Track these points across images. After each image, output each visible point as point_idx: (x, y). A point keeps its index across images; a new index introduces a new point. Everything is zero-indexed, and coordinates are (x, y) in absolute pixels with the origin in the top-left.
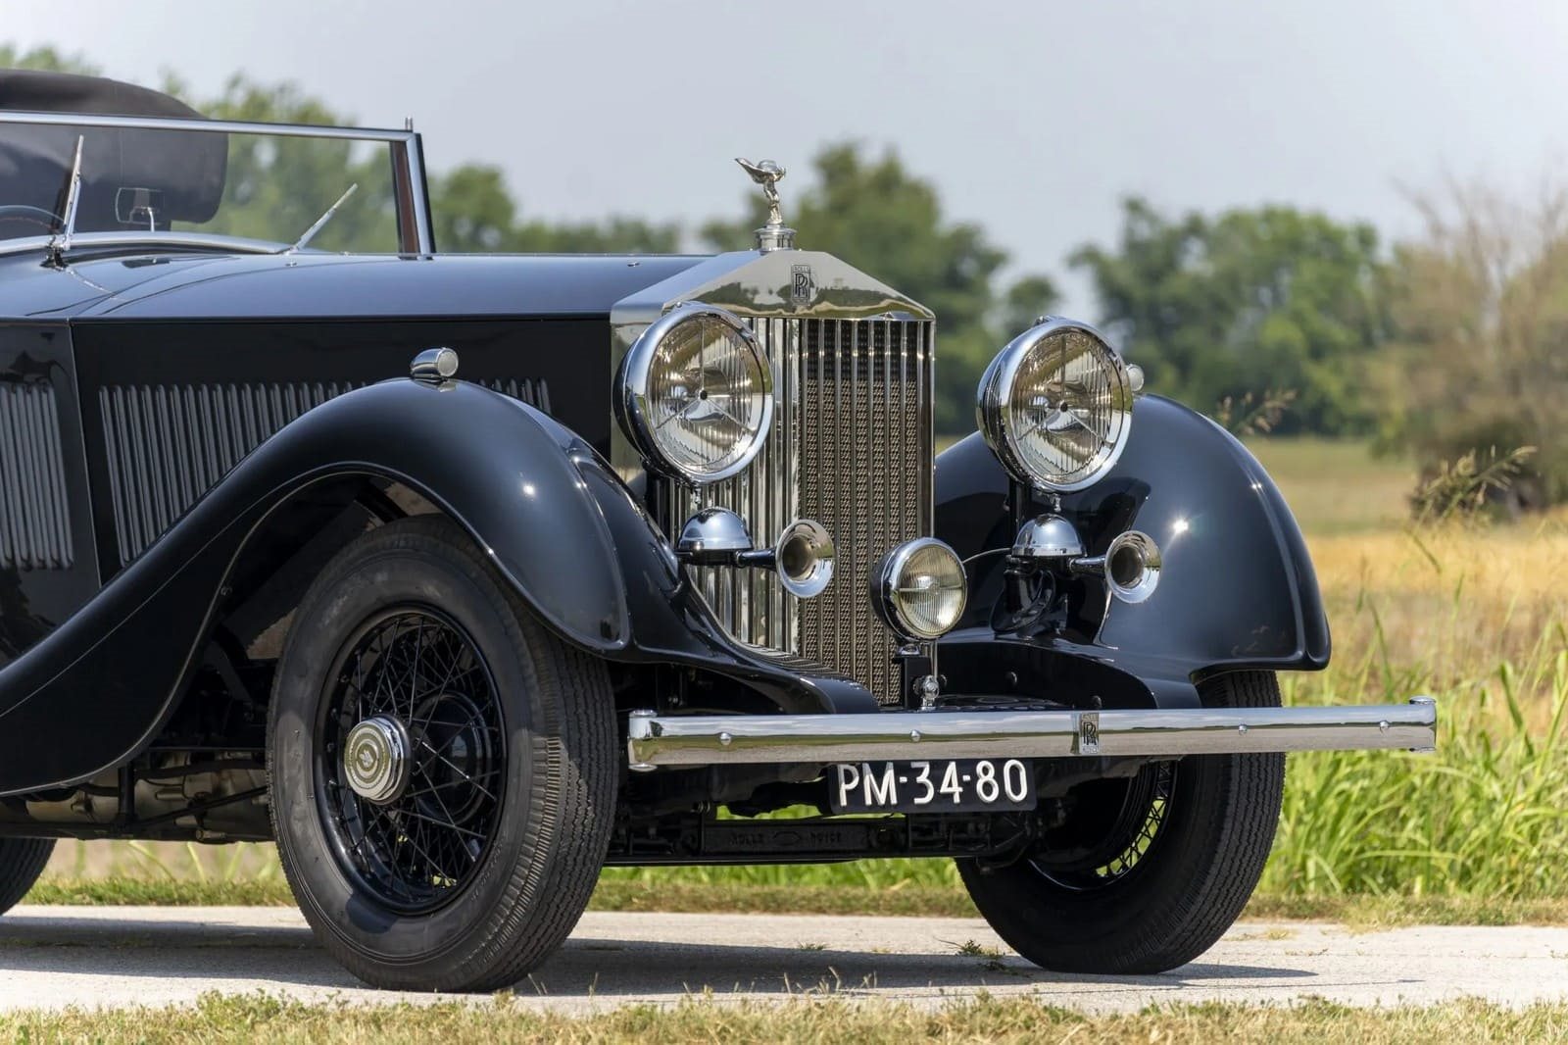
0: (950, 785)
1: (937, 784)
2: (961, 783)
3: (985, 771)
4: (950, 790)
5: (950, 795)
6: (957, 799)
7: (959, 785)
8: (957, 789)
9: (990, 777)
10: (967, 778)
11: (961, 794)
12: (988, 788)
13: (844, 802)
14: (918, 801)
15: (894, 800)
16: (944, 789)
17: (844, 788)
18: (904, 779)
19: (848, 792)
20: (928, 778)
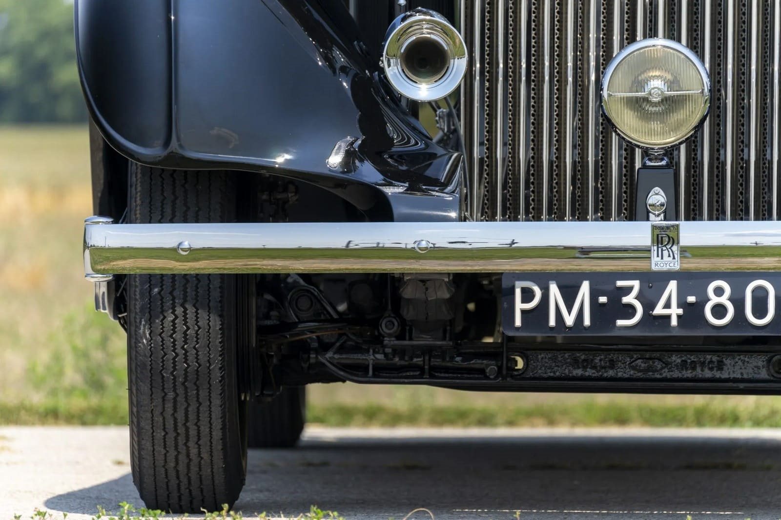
0: (668, 305)
1: (649, 306)
2: (682, 304)
3: (719, 291)
4: (666, 312)
5: (668, 317)
6: (674, 322)
7: (678, 308)
8: (675, 311)
9: (724, 300)
10: (691, 299)
11: (679, 317)
12: (720, 311)
13: (518, 322)
14: (620, 323)
15: (587, 322)
16: (659, 310)
17: (520, 306)
18: (603, 299)
19: (523, 312)
20: (637, 298)
